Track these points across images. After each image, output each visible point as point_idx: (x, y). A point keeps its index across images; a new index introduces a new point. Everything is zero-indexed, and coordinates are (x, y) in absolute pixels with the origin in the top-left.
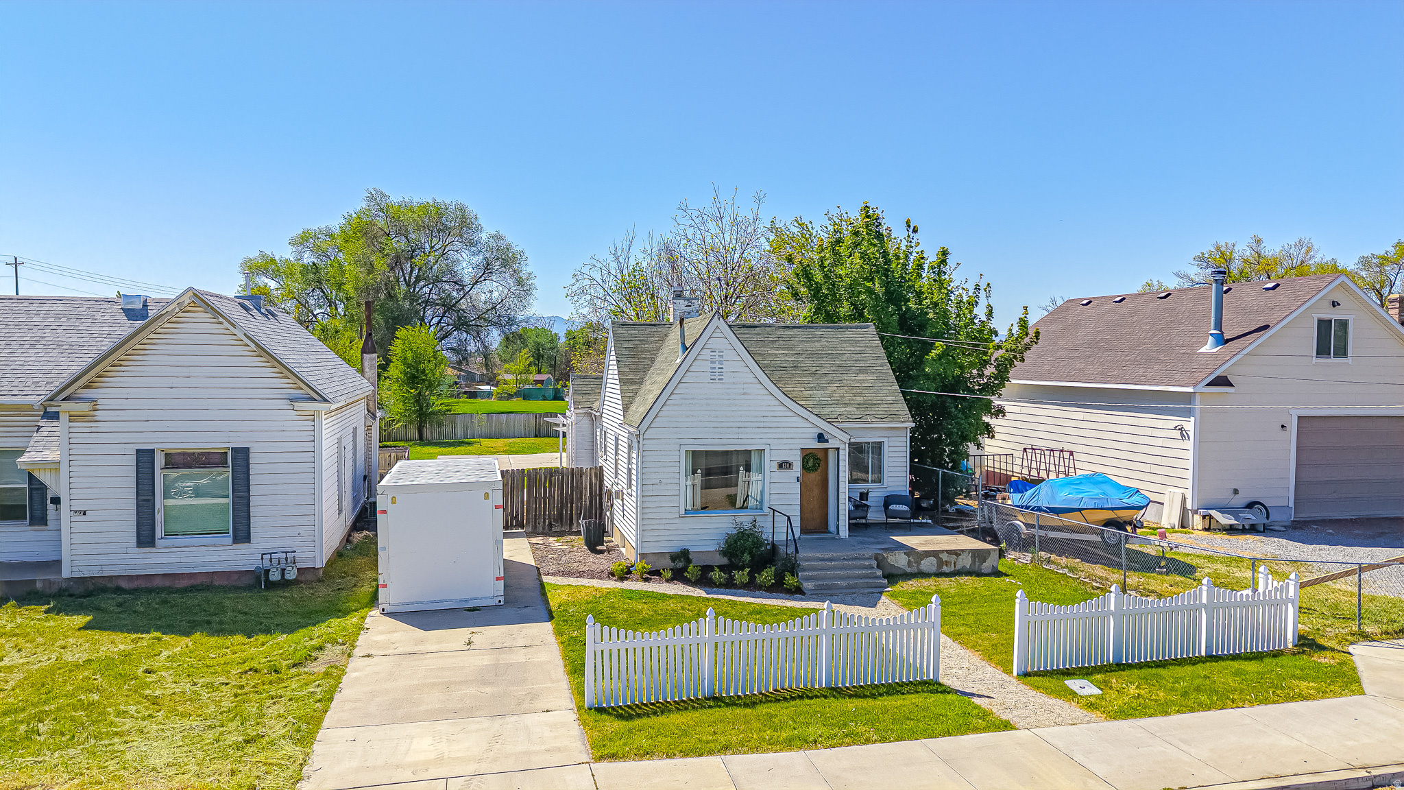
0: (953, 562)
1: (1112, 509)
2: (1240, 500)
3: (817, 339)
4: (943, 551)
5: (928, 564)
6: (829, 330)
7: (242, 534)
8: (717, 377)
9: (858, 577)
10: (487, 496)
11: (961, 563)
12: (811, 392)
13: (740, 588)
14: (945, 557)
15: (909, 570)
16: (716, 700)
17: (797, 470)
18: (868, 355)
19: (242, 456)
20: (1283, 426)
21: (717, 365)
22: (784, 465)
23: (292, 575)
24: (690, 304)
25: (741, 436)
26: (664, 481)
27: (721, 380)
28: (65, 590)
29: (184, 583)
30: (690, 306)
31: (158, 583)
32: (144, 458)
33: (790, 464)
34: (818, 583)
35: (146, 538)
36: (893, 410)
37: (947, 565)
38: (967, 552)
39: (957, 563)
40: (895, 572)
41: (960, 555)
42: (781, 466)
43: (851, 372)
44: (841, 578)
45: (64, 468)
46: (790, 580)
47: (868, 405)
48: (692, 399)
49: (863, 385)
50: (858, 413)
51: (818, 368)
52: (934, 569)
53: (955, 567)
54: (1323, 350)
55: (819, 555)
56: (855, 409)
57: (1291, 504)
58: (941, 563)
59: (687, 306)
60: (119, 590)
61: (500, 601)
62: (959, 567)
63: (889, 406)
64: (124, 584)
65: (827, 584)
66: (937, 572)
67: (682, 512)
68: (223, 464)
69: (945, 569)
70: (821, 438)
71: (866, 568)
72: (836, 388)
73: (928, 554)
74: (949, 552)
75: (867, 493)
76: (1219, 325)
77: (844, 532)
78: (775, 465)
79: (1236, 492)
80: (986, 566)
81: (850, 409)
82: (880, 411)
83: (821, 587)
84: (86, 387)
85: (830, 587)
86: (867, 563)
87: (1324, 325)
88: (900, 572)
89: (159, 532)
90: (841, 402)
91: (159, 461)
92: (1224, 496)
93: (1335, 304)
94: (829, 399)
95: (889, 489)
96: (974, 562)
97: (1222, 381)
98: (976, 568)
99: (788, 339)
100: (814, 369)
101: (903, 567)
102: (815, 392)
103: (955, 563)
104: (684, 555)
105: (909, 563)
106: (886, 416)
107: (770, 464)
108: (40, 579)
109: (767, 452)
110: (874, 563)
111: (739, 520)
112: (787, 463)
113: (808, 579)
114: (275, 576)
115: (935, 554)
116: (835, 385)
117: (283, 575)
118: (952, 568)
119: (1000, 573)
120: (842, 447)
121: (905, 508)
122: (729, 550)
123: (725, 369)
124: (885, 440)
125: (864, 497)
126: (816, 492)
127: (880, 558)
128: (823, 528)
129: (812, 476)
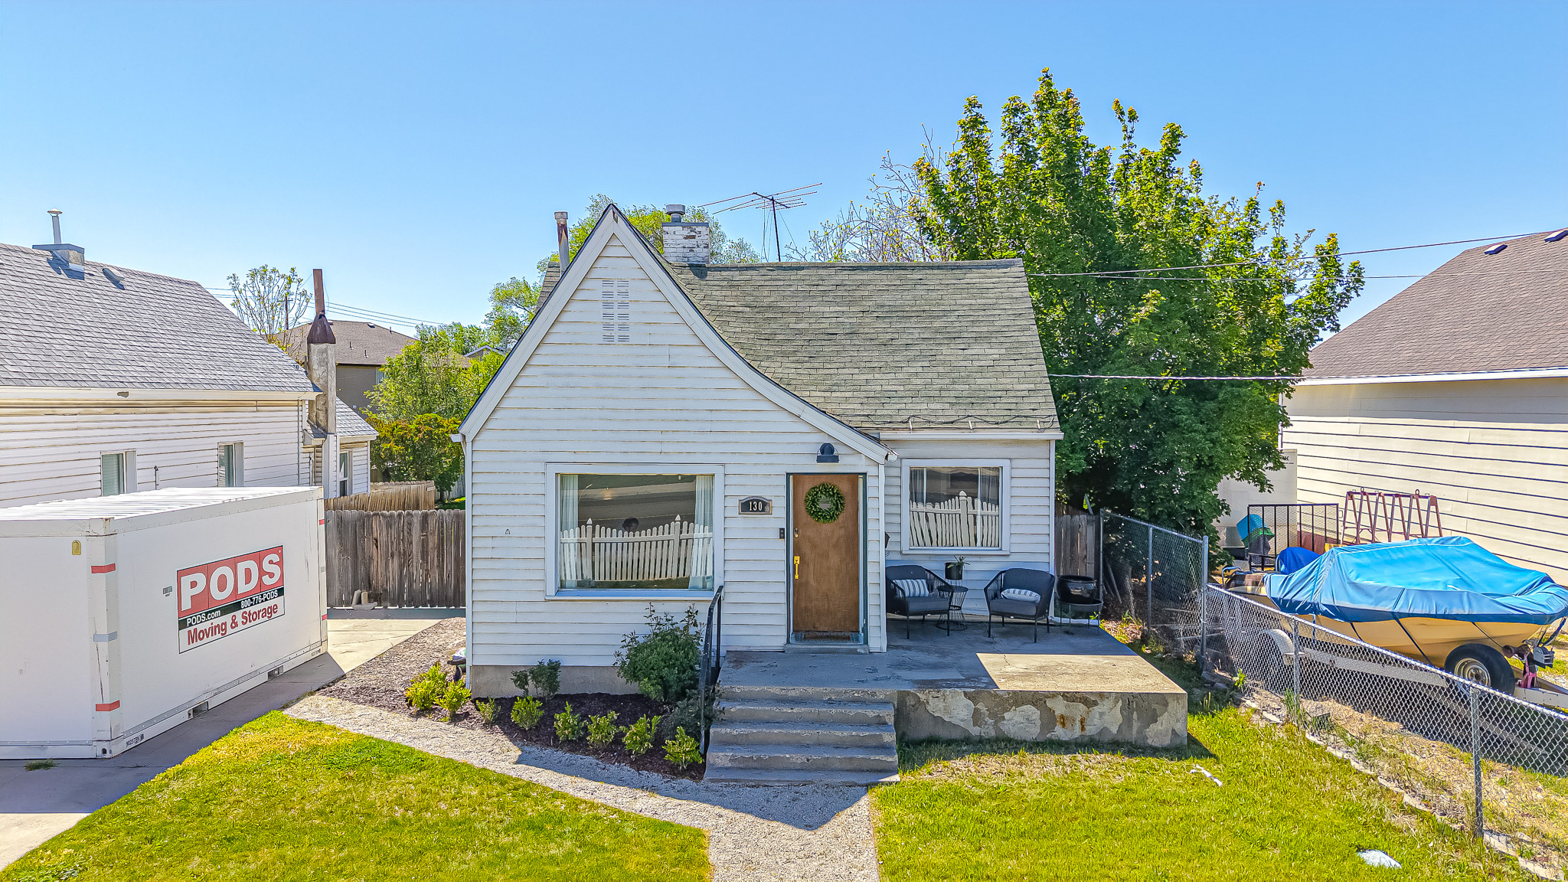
0: (1079, 718)
1: (1473, 618)
3: (909, 287)
4: (1054, 695)
5: (1020, 721)
6: (936, 271)
8: (616, 333)
9: (838, 746)
10: (77, 548)
11: (1096, 721)
12: (870, 377)
13: (595, 752)
14: (1059, 707)
15: (975, 731)
17: (778, 515)
18: (999, 312)
21: (616, 310)
22: (752, 506)
24: (694, 234)
25: (666, 448)
26: (514, 532)
27: (623, 339)
30: (694, 237)
33: (765, 504)
34: (739, 755)
36: (1026, 408)
37: (1063, 724)
38: (1112, 698)
39: (1088, 722)
40: (943, 733)
41: (1095, 703)
42: (745, 507)
43: (958, 341)
44: (801, 746)
46: (680, 748)
47: (974, 399)
48: (570, 375)
49: (976, 363)
50: (952, 413)
51: (896, 336)
52: (1033, 732)
53: (1083, 729)
55: (776, 690)
56: (947, 406)
58: (1050, 719)
59: (687, 238)
61: (104, 751)
62: (1091, 730)
63: (1019, 400)
65: (759, 758)
66: (1041, 739)
67: (551, 590)
69: (1060, 733)
70: (827, 453)
71: (867, 724)
72: (920, 370)
73: (1019, 699)
74: (1070, 697)
75: (959, 566)
77: (878, 640)
78: (734, 504)
80: (1158, 733)
81: (939, 406)
82: (997, 411)
83: (746, 767)
85: (765, 767)
86: (871, 713)
88: (956, 735)
90: (923, 393)
94: (902, 388)
95: (1012, 558)
96: (1127, 720)
98: (1133, 735)
99: (854, 287)
100: (889, 336)
101: (962, 724)
102: (877, 376)
103: (1082, 722)
104: (549, 672)
105: (977, 716)
106: (1006, 419)
107: (723, 504)
109: (718, 481)
110: (888, 714)
111: (660, 609)
112: (758, 501)
113: (727, 743)
115: (1037, 699)
116: (920, 364)
118: (1077, 732)
119: (1187, 748)
120: (871, 471)
121: (1032, 596)
122: (633, 670)
123: (632, 318)
124: (1005, 464)
125: (954, 570)
126: (834, 560)
127: (910, 701)
128: (851, 629)
129: (827, 527)
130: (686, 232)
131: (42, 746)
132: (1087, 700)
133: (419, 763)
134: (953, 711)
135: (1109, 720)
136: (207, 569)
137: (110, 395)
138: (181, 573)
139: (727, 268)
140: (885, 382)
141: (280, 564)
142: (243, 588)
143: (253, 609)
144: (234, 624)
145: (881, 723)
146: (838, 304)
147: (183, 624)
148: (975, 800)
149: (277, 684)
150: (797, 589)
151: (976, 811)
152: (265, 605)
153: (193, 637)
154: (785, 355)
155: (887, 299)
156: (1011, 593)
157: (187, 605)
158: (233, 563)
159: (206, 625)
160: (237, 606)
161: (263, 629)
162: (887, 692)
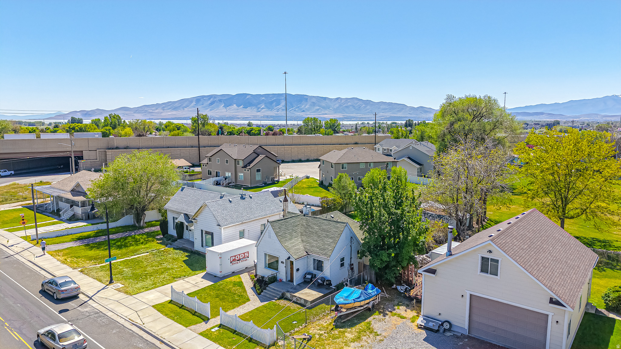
2: (442, 318)
4: (298, 297)
5: (294, 299)
9: (273, 296)
12: (313, 242)
14: (298, 299)
16: (182, 306)
17: (285, 264)
18: (337, 233)
19: (213, 234)
20: (462, 296)
25: (275, 253)
26: (261, 259)
27: (270, 238)
28: (195, 252)
31: (204, 254)
32: (202, 231)
35: (202, 246)
37: (298, 301)
38: (303, 299)
40: (285, 297)
43: (328, 238)
44: (270, 295)
45: (194, 230)
46: (259, 291)
48: (265, 241)
49: (328, 243)
54: (484, 270)
56: (319, 250)
57: (466, 327)
61: (220, 276)
63: (328, 251)
66: (296, 302)
67: (265, 267)
68: (211, 234)
70: (289, 258)
72: (320, 242)
73: (294, 296)
77: (295, 284)
79: (440, 314)
80: (307, 305)
81: (317, 250)
82: (324, 252)
83: (263, 296)
84: (196, 217)
87: (484, 260)
89: (204, 245)
91: (204, 232)
92: (434, 314)
93: (490, 252)
94: (316, 245)
95: (325, 275)
96: (304, 302)
97: (432, 272)
101: (289, 297)
103: (300, 301)
104: (263, 277)
105: (291, 297)
106: (324, 254)
107: (281, 261)
109: (280, 258)
110: (281, 294)
111: (274, 272)
113: (264, 292)
115: (296, 297)
119: (311, 308)
121: (321, 282)
124: (324, 261)
126: (292, 271)
127: (284, 293)
128: (293, 281)
131: (216, 274)
132: (301, 298)
133: (241, 286)
134: (288, 295)
135: (302, 302)
136: (235, 256)
137: (241, 223)
138: (231, 257)
140: (315, 243)
141: (248, 254)
142: (241, 257)
143: (243, 260)
144: (239, 262)
145: (278, 295)
147: (231, 263)
148: (275, 306)
149: (246, 269)
150: (290, 274)
152: (245, 259)
153: (232, 264)
155: (325, 227)
156: (319, 280)
157: (232, 260)
158: (239, 255)
159: (235, 263)
160: (240, 260)
161: (245, 262)
162: (283, 291)
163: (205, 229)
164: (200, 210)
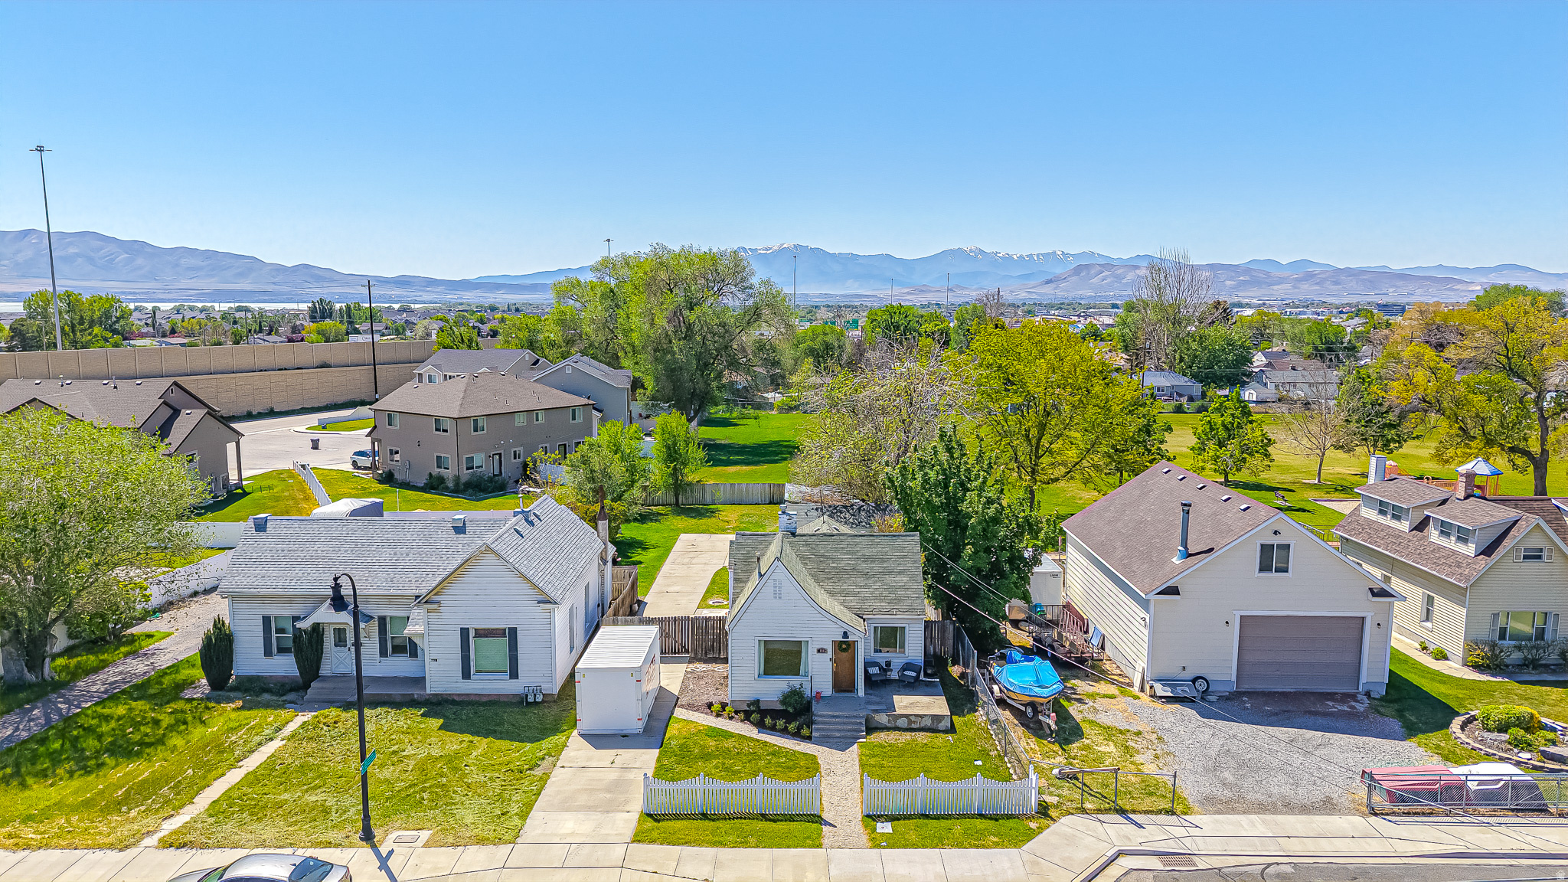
2: (1190, 674)
3: (875, 547)
4: (912, 715)
5: (903, 722)
6: (886, 538)
7: (514, 674)
8: (778, 596)
9: (849, 730)
11: (924, 722)
12: (859, 590)
13: (778, 732)
14: (913, 719)
15: (888, 725)
16: (704, 816)
17: (830, 654)
18: (908, 560)
19: (513, 632)
20: (1227, 623)
21: (777, 589)
22: (822, 651)
23: (539, 699)
25: (795, 632)
26: (745, 659)
27: (780, 598)
28: (428, 700)
29: (484, 699)
31: (472, 698)
32: (465, 632)
33: (825, 650)
34: (823, 733)
35: (466, 674)
36: (915, 605)
37: (914, 723)
38: (930, 713)
39: (921, 723)
40: (879, 726)
41: (924, 717)
42: (819, 651)
43: (892, 574)
44: (839, 731)
45: (426, 636)
46: (805, 732)
47: (896, 602)
48: (762, 609)
49: (898, 585)
50: (888, 608)
51: (870, 571)
52: (906, 726)
53: (920, 725)
54: (1265, 567)
55: (831, 713)
56: (887, 604)
57: (1234, 679)
58: (910, 722)
60: (454, 702)
61: (639, 733)
62: (922, 725)
63: (912, 602)
64: (456, 698)
65: (827, 735)
66: (908, 727)
67: (756, 676)
68: (504, 635)
69: (913, 726)
70: (845, 635)
71: (857, 724)
72: (878, 588)
73: (902, 713)
74: (916, 716)
75: (890, 662)
76: (1185, 543)
77: (861, 693)
78: (815, 650)
79: (1182, 669)
80: (941, 725)
81: (884, 604)
82: (904, 607)
83: (824, 737)
84: (435, 594)
85: (829, 737)
86: (858, 721)
87: (1266, 549)
88: (883, 726)
89: (472, 673)
90: (878, 599)
91: (472, 634)
92: (1172, 670)
93: (1276, 533)
94: (871, 596)
95: (909, 660)
96: (933, 722)
97: (1173, 591)
98: (934, 727)
101: (885, 723)
103: (919, 723)
104: (757, 702)
105: (889, 720)
106: (907, 611)
107: (812, 650)
108: (416, 693)
109: (810, 643)
110: (863, 721)
111: (792, 683)
112: (823, 649)
113: (818, 730)
114: (531, 699)
115: (907, 716)
117: (535, 699)
118: (918, 726)
119: (952, 729)
120: (859, 640)
121: (914, 674)
122: (783, 702)
123: (782, 592)
124: (907, 625)
125: (888, 664)
126: (847, 665)
127: (870, 717)
128: (851, 688)
129: (845, 654)
130: (788, 517)
131: (622, 730)
132: (921, 716)
133: (732, 735)
134: (882, 719)
135: (928, 722)
139: (804, 535)
140: (866, 592)
145: (861, 723)
146: (848, 554)
148: (885, 747)
150: (835, 674)
151: (884, 750)
153: (647, 694)
154: (829, 579)
155: (867, 552)
156: (906, 673)
159: (647, 689)
162: (863, 713)
163: (473, 625)
164: (458, 572)
